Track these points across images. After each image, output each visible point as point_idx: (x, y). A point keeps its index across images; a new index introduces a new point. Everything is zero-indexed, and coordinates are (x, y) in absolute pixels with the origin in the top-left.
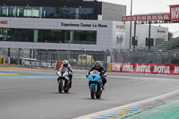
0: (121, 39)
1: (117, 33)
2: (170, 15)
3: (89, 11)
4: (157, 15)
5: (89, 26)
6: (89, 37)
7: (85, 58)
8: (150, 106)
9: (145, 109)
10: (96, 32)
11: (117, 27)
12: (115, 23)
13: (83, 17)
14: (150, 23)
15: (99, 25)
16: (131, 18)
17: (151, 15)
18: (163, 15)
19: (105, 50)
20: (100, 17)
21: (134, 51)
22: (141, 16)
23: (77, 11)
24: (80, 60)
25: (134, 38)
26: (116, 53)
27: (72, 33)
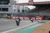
0: (15, 10)
1: (14, 8)
2: (29, 3)
3: (6, 2)
4: (25, 3)
5: (6, 6)
6: (6, 9)
7: (5, 15)
8: (23, 29)
9: (22, 29)
10: (8, 8)
11: (14, 7)
12: (13, 6)
13: (4, 4)
14: (23, 6)
15: (9, 6)
16: (18, 4)
17: (24, 3)
18: (27, 3)
19: (11, 13)
20: (9, 4)
21: (19, 13)
22: (21, 4)
23: (3, 2)
24: (4, 16)
25: (19, 10)
26: (14, 14)
27: (1, 8)
